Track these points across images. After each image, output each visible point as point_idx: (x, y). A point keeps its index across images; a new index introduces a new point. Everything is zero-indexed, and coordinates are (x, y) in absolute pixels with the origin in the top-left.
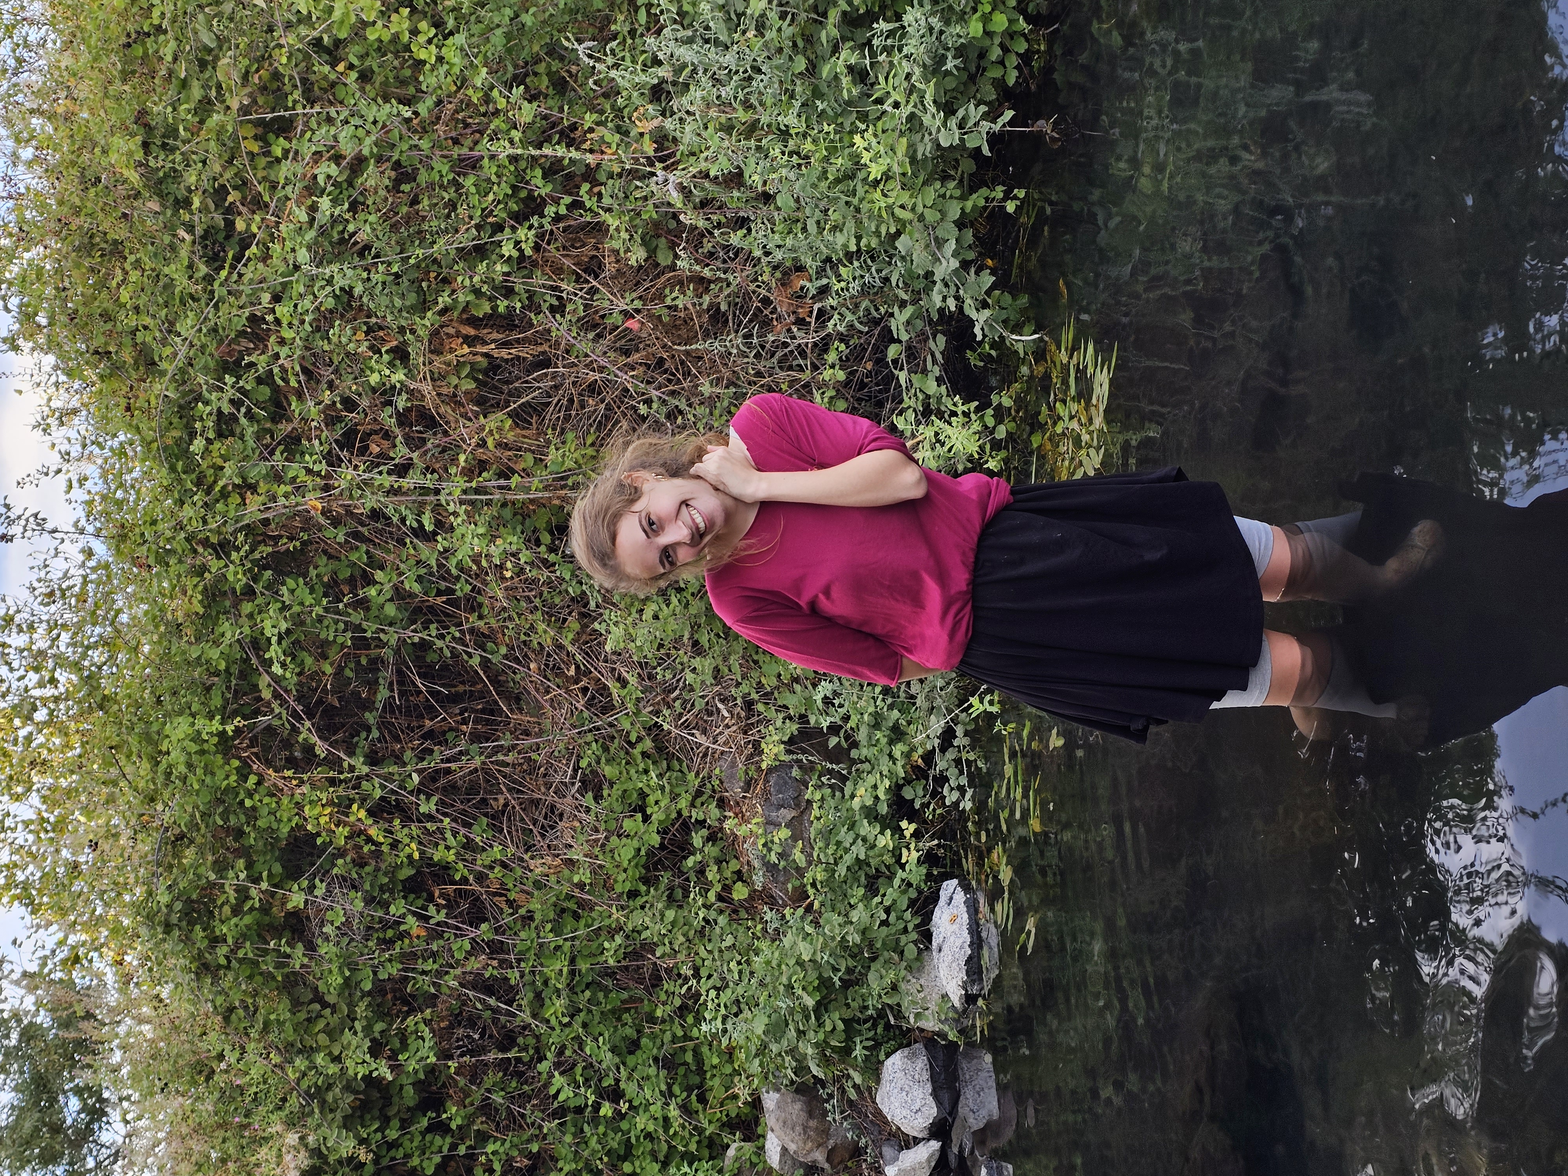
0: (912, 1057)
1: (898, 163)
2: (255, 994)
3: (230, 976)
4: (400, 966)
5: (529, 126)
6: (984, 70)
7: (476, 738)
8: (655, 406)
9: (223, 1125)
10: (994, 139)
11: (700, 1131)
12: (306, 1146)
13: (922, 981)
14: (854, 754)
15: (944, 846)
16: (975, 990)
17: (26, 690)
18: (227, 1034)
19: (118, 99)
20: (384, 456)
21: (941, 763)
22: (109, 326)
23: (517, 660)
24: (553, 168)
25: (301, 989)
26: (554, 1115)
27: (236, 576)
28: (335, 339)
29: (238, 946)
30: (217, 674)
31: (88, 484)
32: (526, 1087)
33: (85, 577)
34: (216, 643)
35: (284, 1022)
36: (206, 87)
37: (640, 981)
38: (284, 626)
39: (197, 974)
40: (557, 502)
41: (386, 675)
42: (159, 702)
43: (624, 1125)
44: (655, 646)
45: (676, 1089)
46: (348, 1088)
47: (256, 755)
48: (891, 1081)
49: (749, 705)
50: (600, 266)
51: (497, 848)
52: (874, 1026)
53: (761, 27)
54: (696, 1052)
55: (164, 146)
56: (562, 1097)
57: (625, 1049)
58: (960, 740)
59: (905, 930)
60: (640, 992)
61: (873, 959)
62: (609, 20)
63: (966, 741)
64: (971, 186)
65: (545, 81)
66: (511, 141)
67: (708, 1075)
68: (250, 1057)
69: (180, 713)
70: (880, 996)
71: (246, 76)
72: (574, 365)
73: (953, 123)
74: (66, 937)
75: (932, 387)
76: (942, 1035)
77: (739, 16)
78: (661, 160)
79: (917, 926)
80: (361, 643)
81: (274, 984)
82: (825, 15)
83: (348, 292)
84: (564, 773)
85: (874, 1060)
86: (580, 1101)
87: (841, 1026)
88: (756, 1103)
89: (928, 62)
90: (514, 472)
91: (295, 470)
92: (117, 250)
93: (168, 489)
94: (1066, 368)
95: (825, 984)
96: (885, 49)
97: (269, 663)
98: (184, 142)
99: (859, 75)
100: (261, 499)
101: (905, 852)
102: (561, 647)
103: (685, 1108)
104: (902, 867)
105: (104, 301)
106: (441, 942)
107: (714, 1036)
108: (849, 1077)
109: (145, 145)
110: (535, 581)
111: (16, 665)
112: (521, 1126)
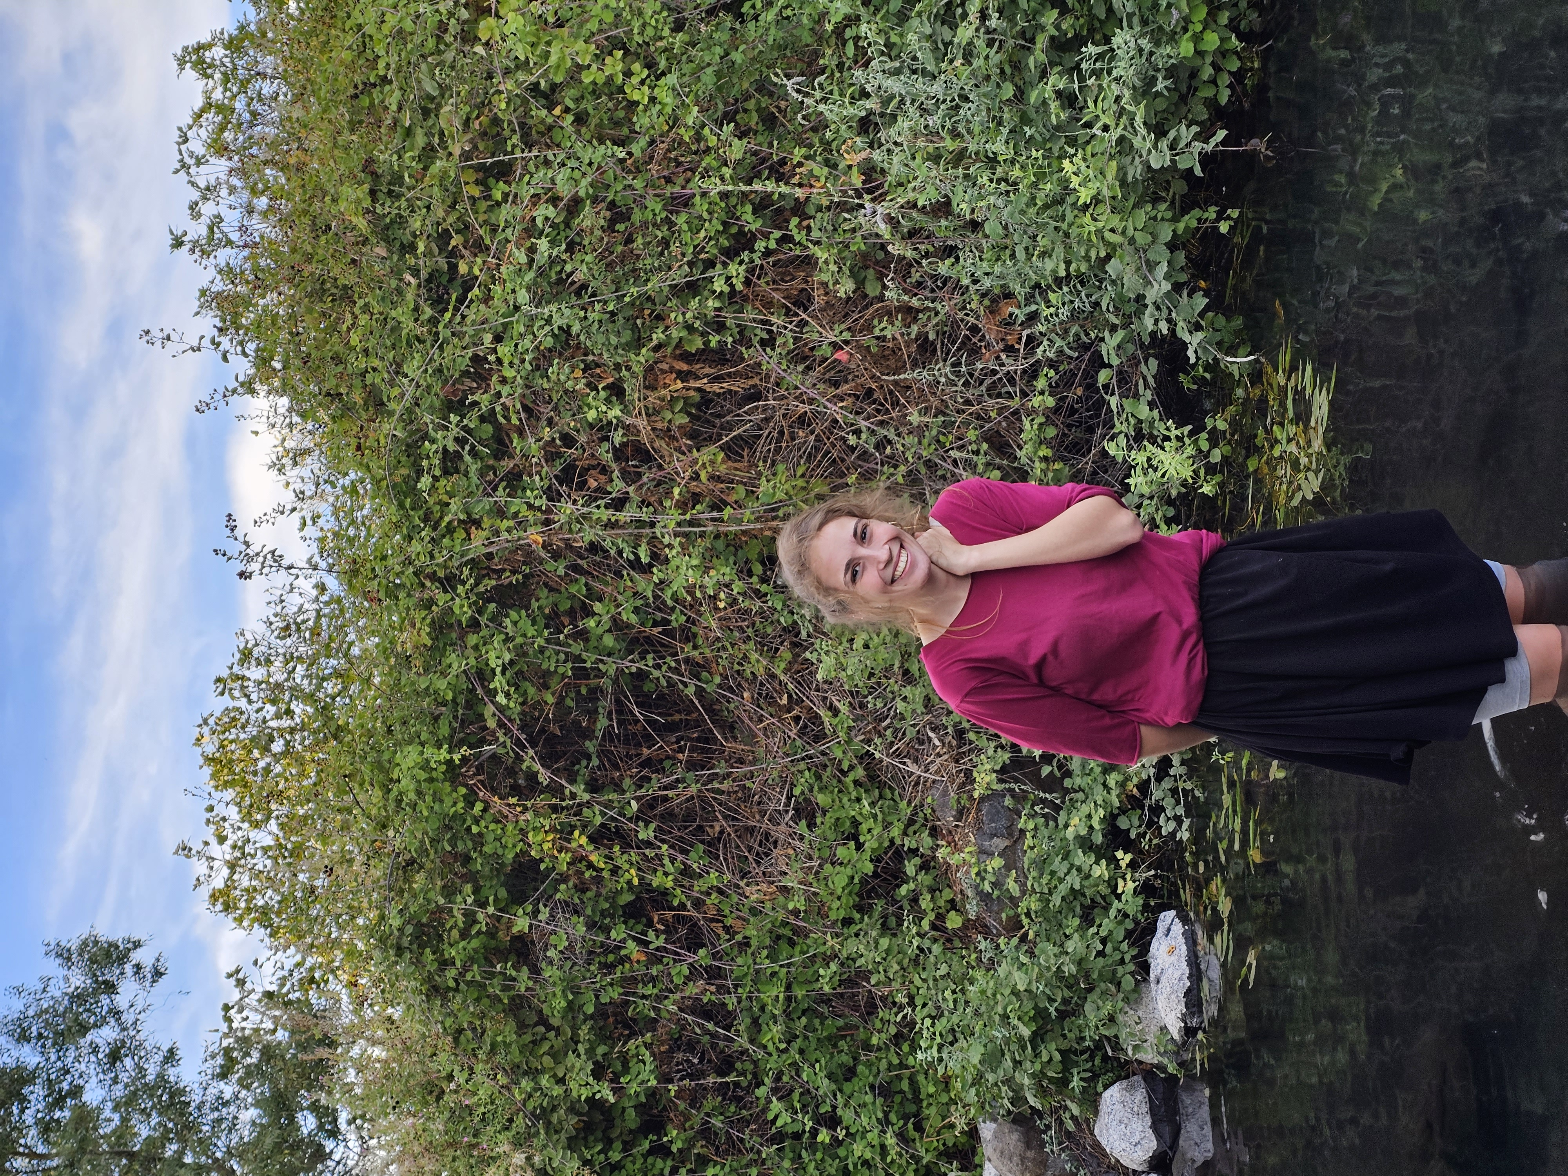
0: (1131, 1089)
1: (1108, 186)
2: (483, 1016)
3: (459, 999)
4: (621, 990)
5: (739, 162)
6: (1196, 89)
7: (692, 766)
8: (864, 436)
9: (453, 1145)
10: (1206, 159)
11: (917, 1159)
12: (532, 1166)
13: (1140, 1013)
14: (1067, 783)
15: (1161, 877)
16: (1195, 1022)
17: (265, 721)
18: (456, 1055)
19: (346, 148)
20: (601, 491)
21: (1157, 793)
22: (340, 368)
23: (731, 689)
24: (762, 205)
25: (526, 1012)
26: (772, 1140)
27: (462, 610)
28: (554, 377)
29: (466, 969)
30: (444, 704)
31: (321, 522)
32: (744, 1112)
33: (318, 612)
34: (443, 674)
35: (510, 1044)
36: (429, 134)
37: (856, 1008)
38: (507, 657)
39: (427, 996)
40: (768, 533)
41: (605, 704)
42: (390, 731)
43: (842, 1152)
44: (866, 675)
45: (893, 1117)
46: (572, 1110)
47: (482, 782)
48: (1109, 1113)
49: (960, 734)
50: (810, 299)
51: (714, 875)
52: (1092, 1058)
53: (968, 55)
54: (912, 1080)
55: (390, 193)
56: (779, 1123)
57: (841, 1077)
58: (1177, 769)
59: (1122, 962)
60: (855, 1020)
61: (1090, 990)
62: (817, 55)
63: (1183, 770)
64: (1183, 207)
65: (755, 117)
66: (722, 179)
67: (925, 1104)
68: (478, 1078)
69: (410, 742)
70: (1097, 1027)
71: (467, 123)
72: (784, 397)
73: (1164, 144)
74: (304, 959)
75: (1144, 412)
76: (1162, 1068)
77: (946, 45)
78: (869, 191)
79: (1134, 958)
80: (581, 673)
81: (500, 1007)
82: (1032, 41)
83: (566, 331)
84: (777, 801)
85: (1091, 1091)
86: (798, 1127)
87: (1057, 1057)
88: (973, 1133)
89: (1138, 83)
90: (726, 504)
91: (517, 505)
92: (346, 295)
93: (397, 526)
94: (1283, 390)
95: (1041, 1014)
96: (1094, 72)
97: (493, 693)
98: (409, 189)
99: (1068, 99)
100: (484, 534)
101: (1121, 882)
102: (773, 676)
103: (902, 1136)
104: (1119, 897)
105: (335, 345)
106: (661, 967)
107: (930, 1064)
108: (1066, 1108)
109: (373, 193)
110: (747, 611)
111: (254, 697)
112: (740, 1151)
